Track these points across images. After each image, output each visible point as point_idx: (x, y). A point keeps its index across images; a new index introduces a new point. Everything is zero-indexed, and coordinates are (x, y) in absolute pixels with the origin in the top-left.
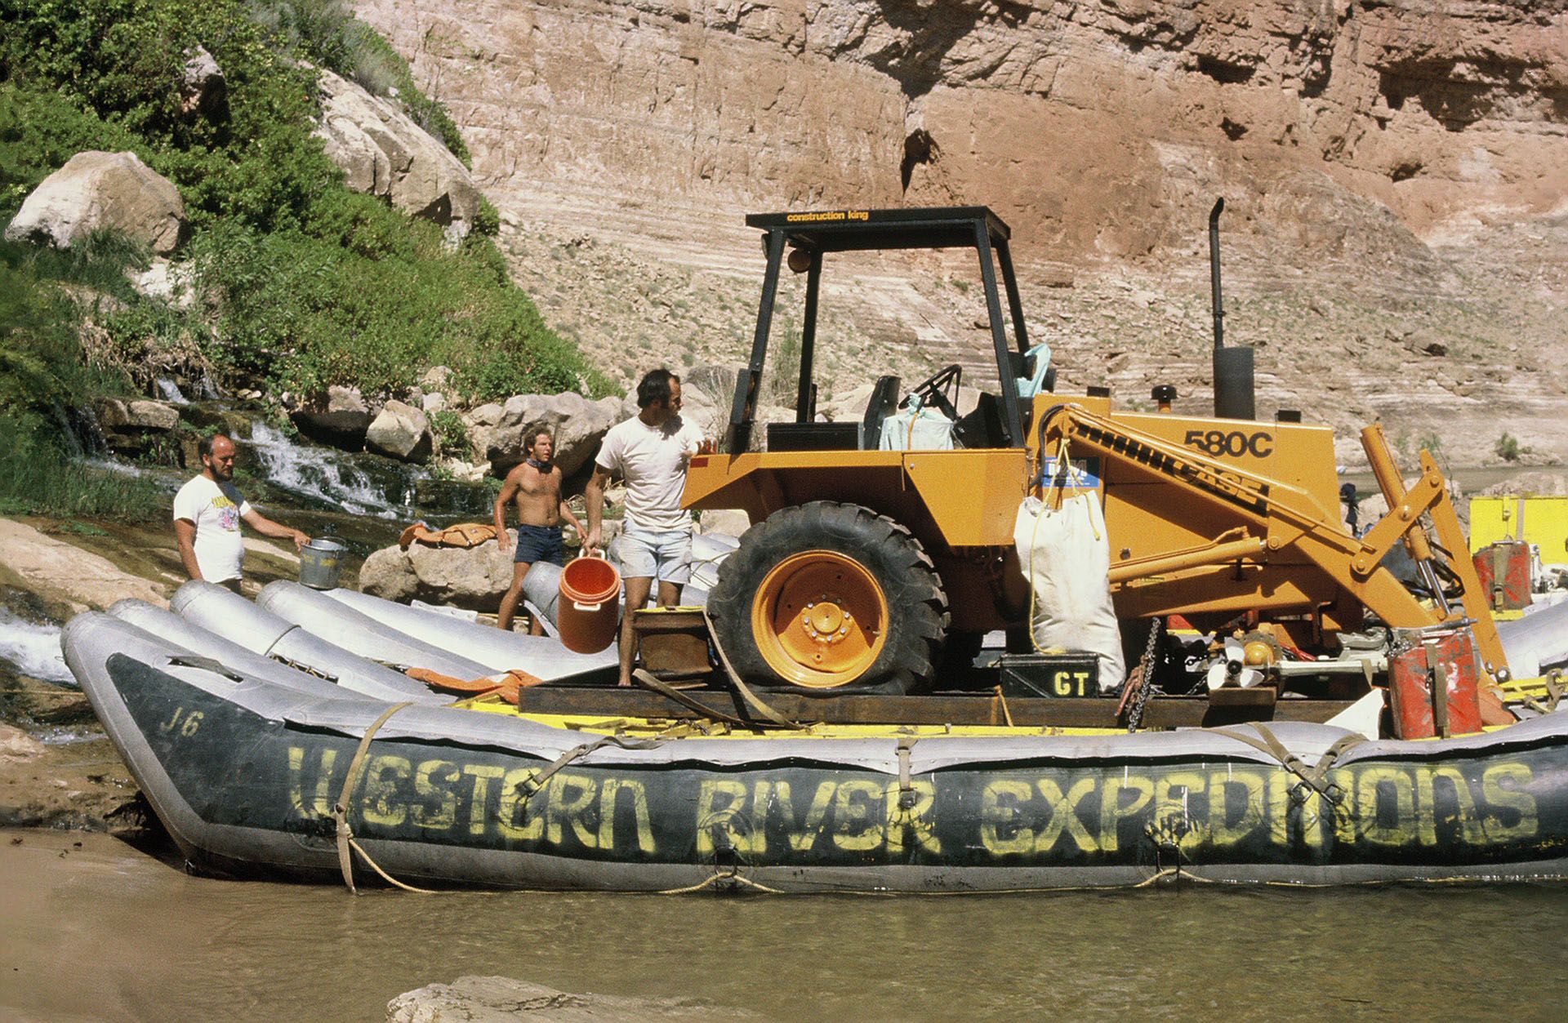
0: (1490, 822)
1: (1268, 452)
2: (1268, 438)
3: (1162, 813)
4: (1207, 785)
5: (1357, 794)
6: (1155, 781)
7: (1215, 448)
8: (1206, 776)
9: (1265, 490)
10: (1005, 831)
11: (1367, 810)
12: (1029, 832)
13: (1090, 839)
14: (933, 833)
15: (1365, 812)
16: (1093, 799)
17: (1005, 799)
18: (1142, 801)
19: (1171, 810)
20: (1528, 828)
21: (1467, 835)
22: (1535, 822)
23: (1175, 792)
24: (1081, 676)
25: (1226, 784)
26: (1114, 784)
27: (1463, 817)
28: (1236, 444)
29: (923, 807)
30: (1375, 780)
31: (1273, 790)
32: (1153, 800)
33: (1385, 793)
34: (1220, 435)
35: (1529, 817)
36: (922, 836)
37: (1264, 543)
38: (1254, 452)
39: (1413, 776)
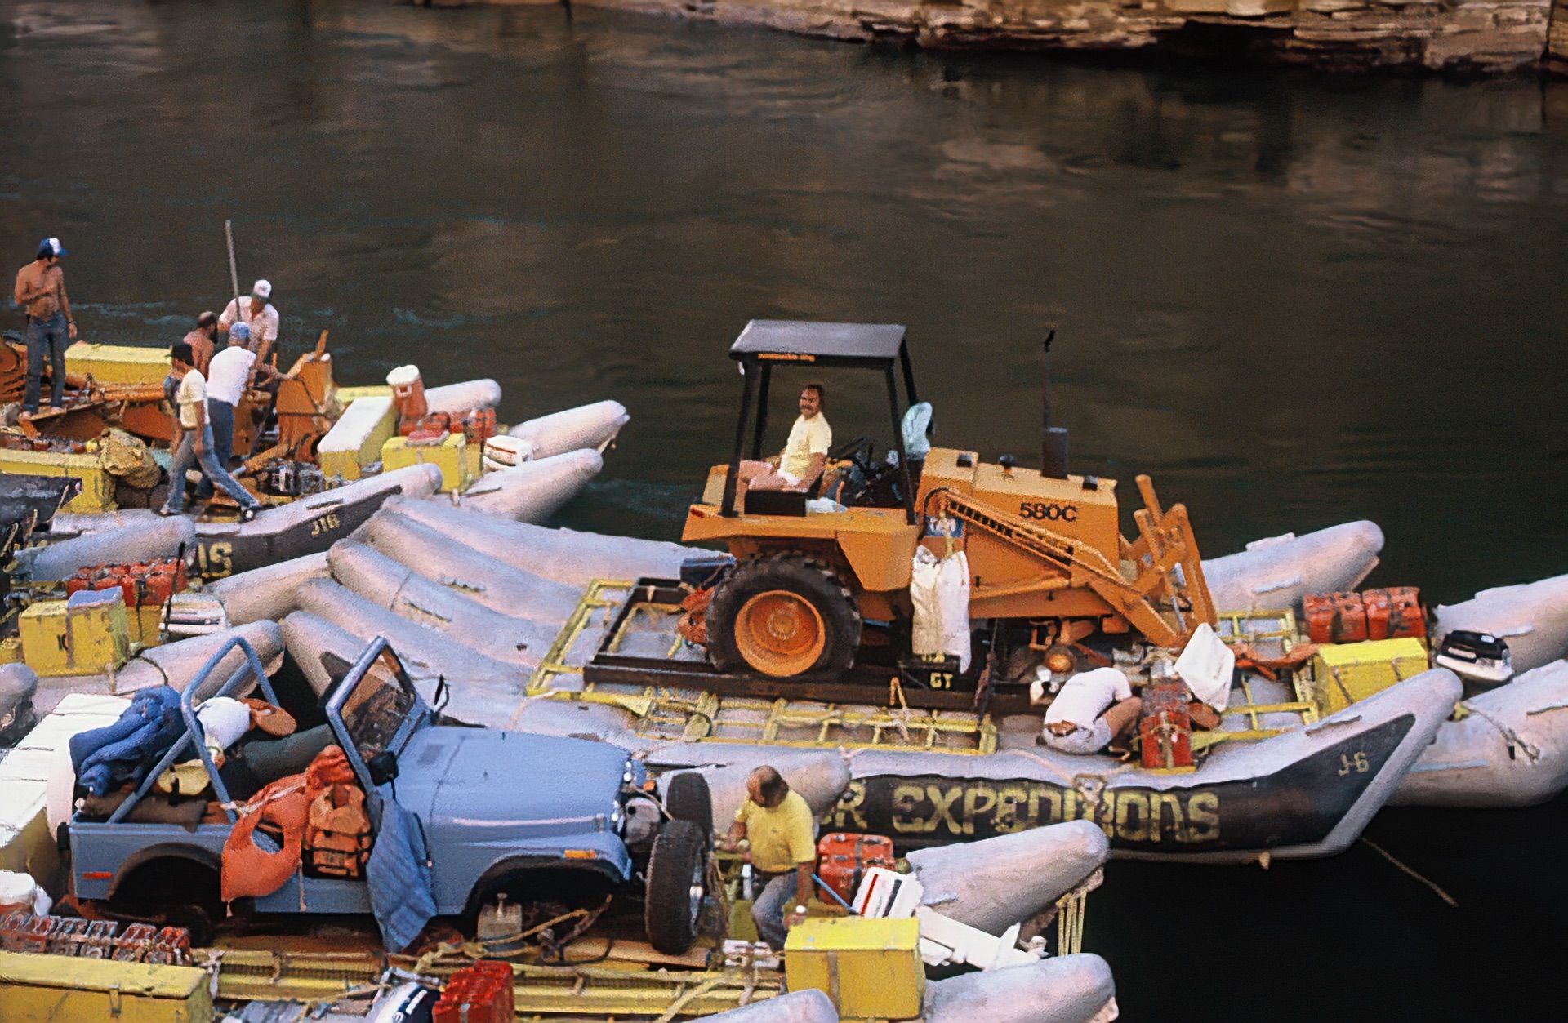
0: (1192, 830)
1: (1074, 518)
2: (1074, 509)
3: (1001, 813)
4: (1028, 797)
5: (1115, 808)
6: (997, 792)
7: (1039, 514)
8: (1027, 791)
9: (1070, 550)
10: (907, 818)
11: (1121, 820)
12: (920, 820)
13: (957, 825)
14: (863, 818)
15: (1119, 821)
16: (959, 803)
17: (907, 799)
18: (988, 806)
19: (1008, 811)
20: (1213, 834)
21: (1178, 837)
22: (1218, 830)
23: (1009, 801)
24: (948, 677)
25: (1040, 798)
26: (972, 794)
27: (1177, 827)
28: (1053, 512)
29: (858, 801)
30: (1127, 801)
31: (1067, 802)
32: (995, 806)
33: (1132, 808)
34: (1043, 506)
35: (1214, 827)
36: (857, 818)
37: (1067, 582)
38: (1065, 517)
39: (1148, 798)
